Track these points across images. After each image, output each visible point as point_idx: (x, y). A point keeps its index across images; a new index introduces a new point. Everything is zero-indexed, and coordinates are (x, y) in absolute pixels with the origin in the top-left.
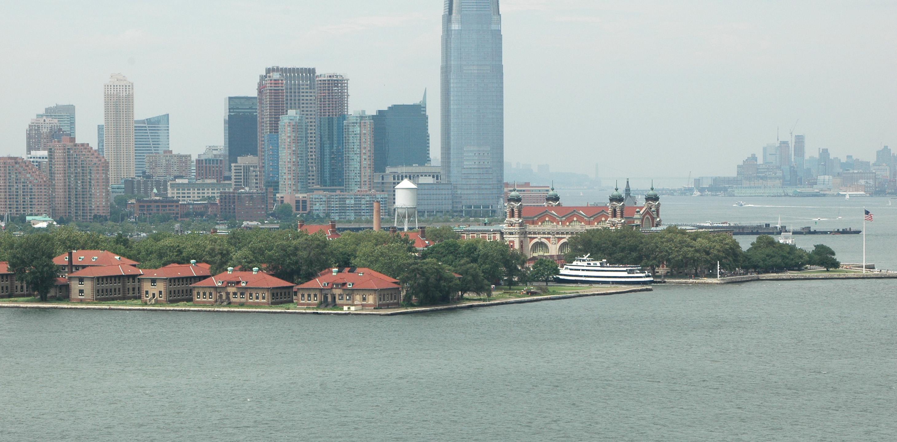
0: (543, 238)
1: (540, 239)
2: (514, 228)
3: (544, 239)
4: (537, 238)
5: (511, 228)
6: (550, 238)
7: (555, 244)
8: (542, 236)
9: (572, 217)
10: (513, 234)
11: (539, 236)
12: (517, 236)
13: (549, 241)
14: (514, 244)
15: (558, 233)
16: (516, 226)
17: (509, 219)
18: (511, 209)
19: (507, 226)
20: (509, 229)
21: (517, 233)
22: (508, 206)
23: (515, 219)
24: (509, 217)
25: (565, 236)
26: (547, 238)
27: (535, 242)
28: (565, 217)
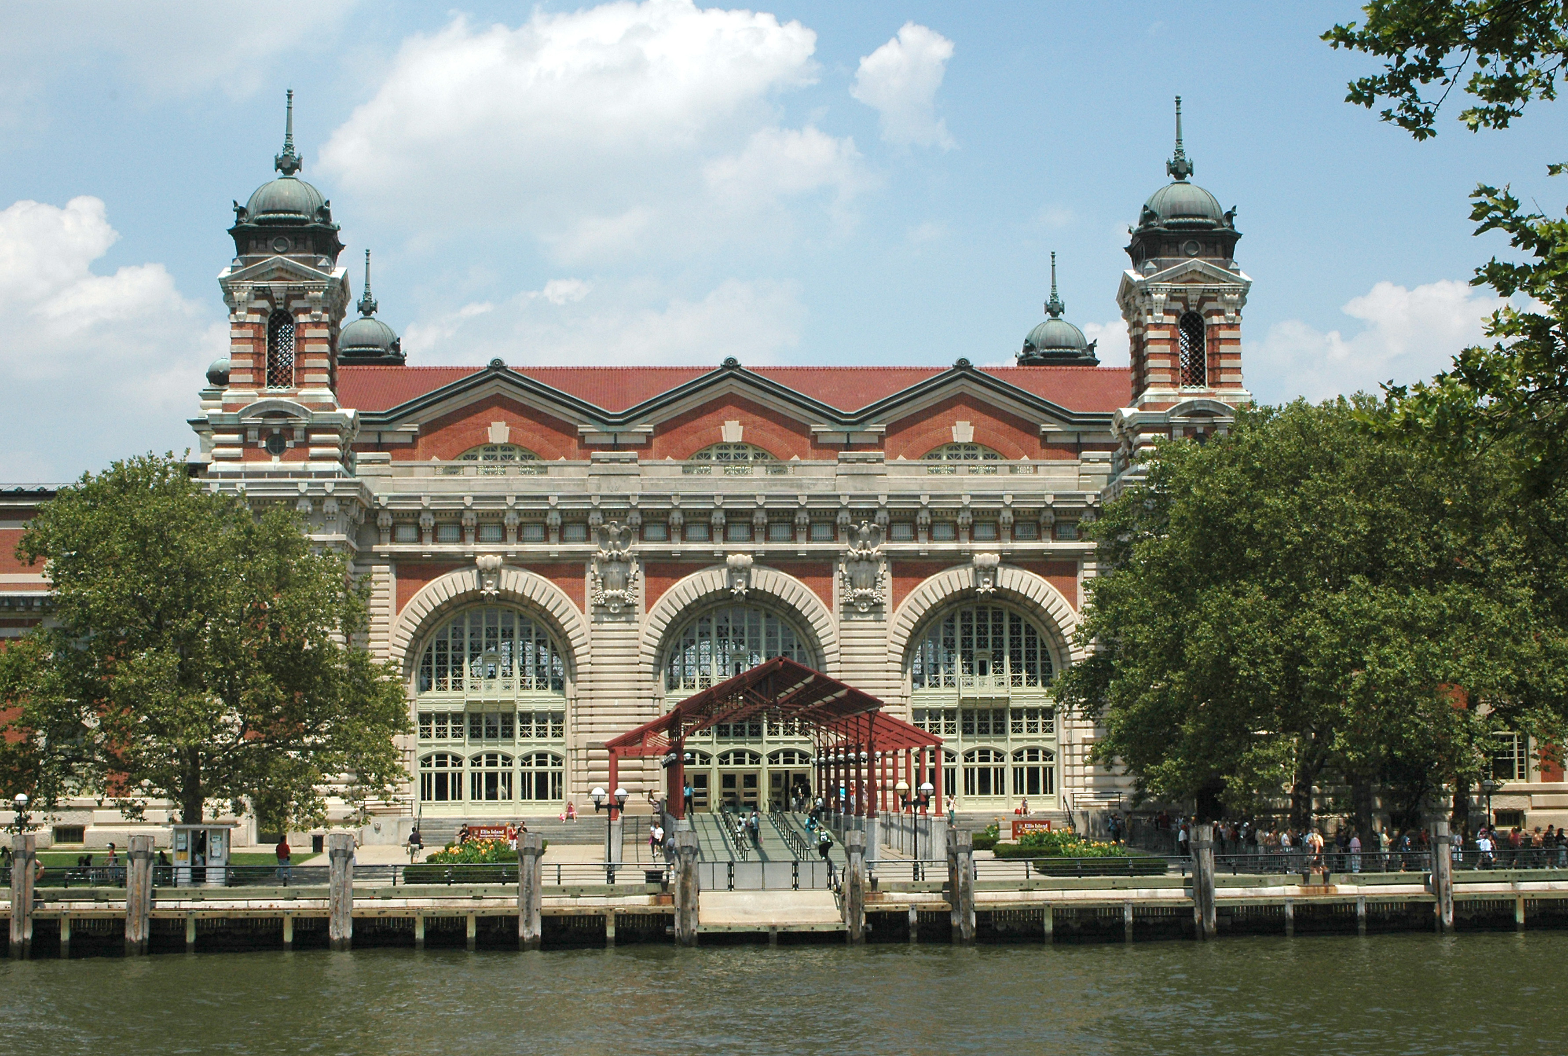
0: (520, 561)
1: (495, 572)
2: (297, 465)
3: (525, 575)
4: (467, 562)
5: (275, 463)
6: (582, 562)
7: (629, 610)
8: (513, 547)
9: (706, 420)
11: (486, 550)
13: (577, 594)
15: (653, 524)
16: (314, 451)
17: (253, 391)
18: (262, 312)
19: (238, 451)
20: (261, 474)
21: (330, 506)
22: (248, 284)
23: (304, 392)
24: (250, 378)
25: (718, 547)
26: (554, 558)
27: (450, 601)
28: (650, 417)
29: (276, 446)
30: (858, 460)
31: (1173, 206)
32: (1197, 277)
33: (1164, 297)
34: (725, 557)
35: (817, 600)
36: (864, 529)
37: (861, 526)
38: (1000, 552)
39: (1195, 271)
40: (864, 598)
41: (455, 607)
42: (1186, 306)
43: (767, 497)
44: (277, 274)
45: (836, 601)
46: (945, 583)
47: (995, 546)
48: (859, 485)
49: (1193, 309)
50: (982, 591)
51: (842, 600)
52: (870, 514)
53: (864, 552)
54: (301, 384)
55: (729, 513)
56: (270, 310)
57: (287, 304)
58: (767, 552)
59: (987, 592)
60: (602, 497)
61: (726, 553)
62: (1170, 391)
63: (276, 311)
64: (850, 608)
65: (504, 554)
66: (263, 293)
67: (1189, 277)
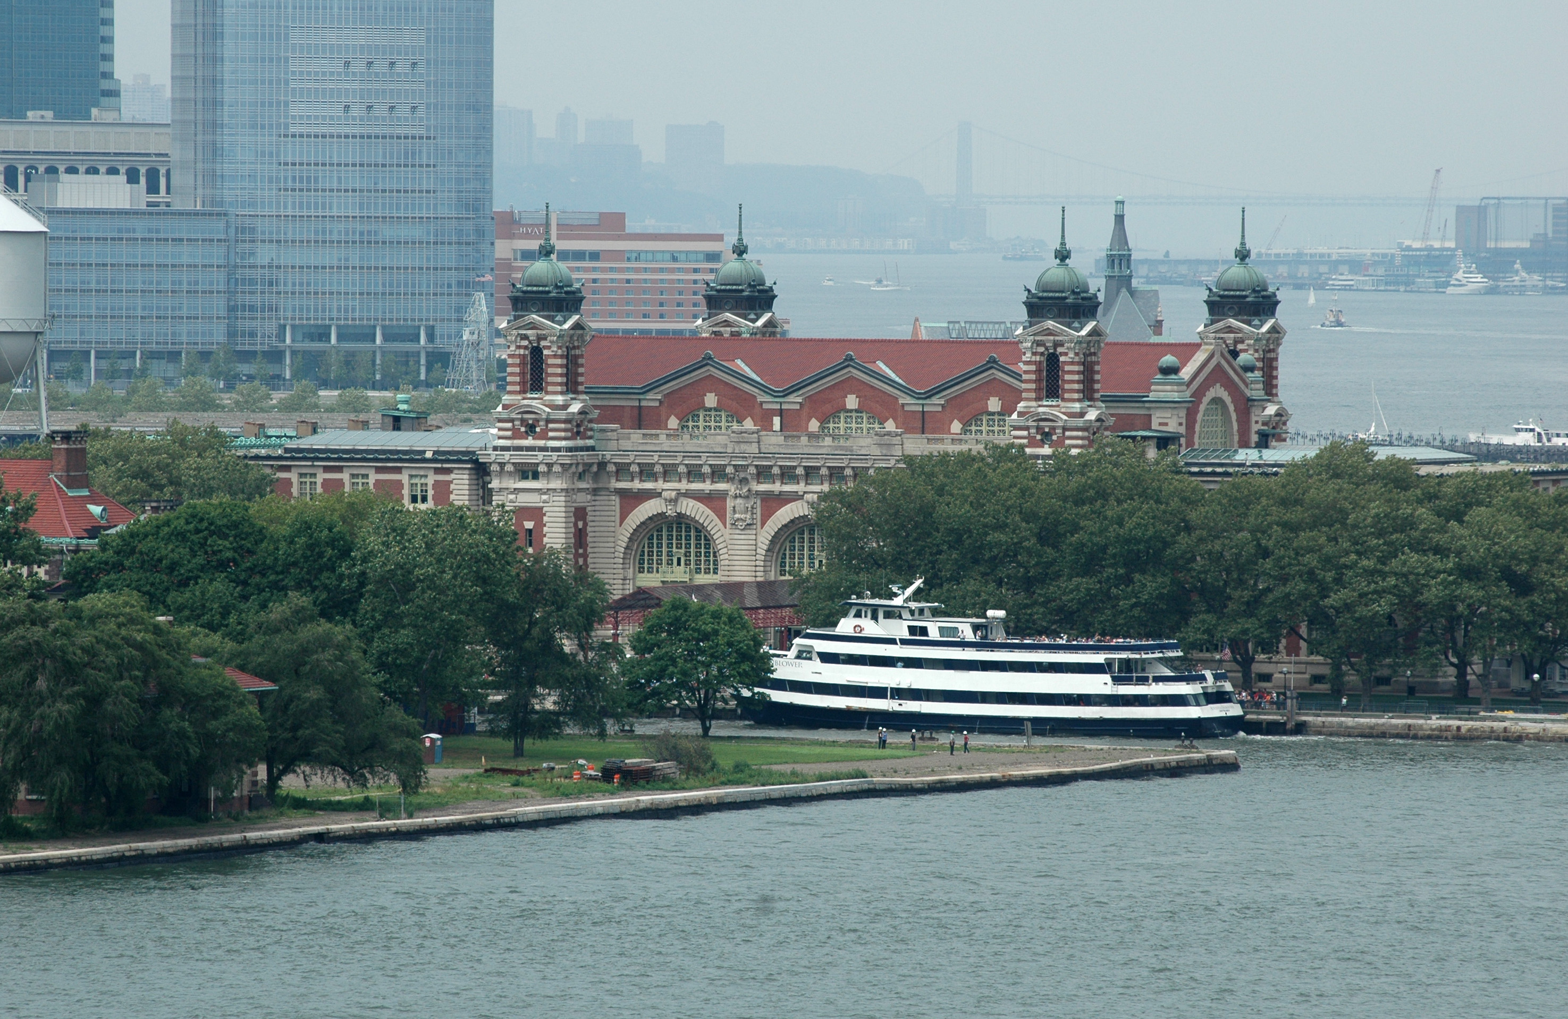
0: (688, 494)
1: (674, 501)
2: (541, 443)
4: (656, 495)
5: (529, 442)
6: (723, 496)
7: (750, 527)
8: (684, 485)
9: (835, 394)
10: (536, 476)
11: (669, 487)
12: (557, 484)
13: (722, 516)
14: (540, 524)
15: (763, 473)
16: (551, 434)
17: (519, 397)
18: (526, 348)
19: (509, 433)
20: (519, 448)
21: (557, 468)
22: (514, 332)
23: (548, 397)
24: (517, 388)
25: (800, 488)
26: (708, 494)
27: (650, 519)
28: (800, 392)
29: (530, 431)
32: (1051, 332)
33: (1030, 344)
34: (804, 496)
39: (1050, 329)
41: (654, 523)
42: (1047, 349)
43: (827, 459)
44: (532, 326)
49: (1051, 351)
54: (547, 393)
55: (807, 468)
56: (530, 346)
57: (539, 344)
60: (734, 457)
61: (805, 493)
62: (1034, 404)
63: (533, 348)
65: (679, 491)
66: (524, 337)
67: (1046, 332)
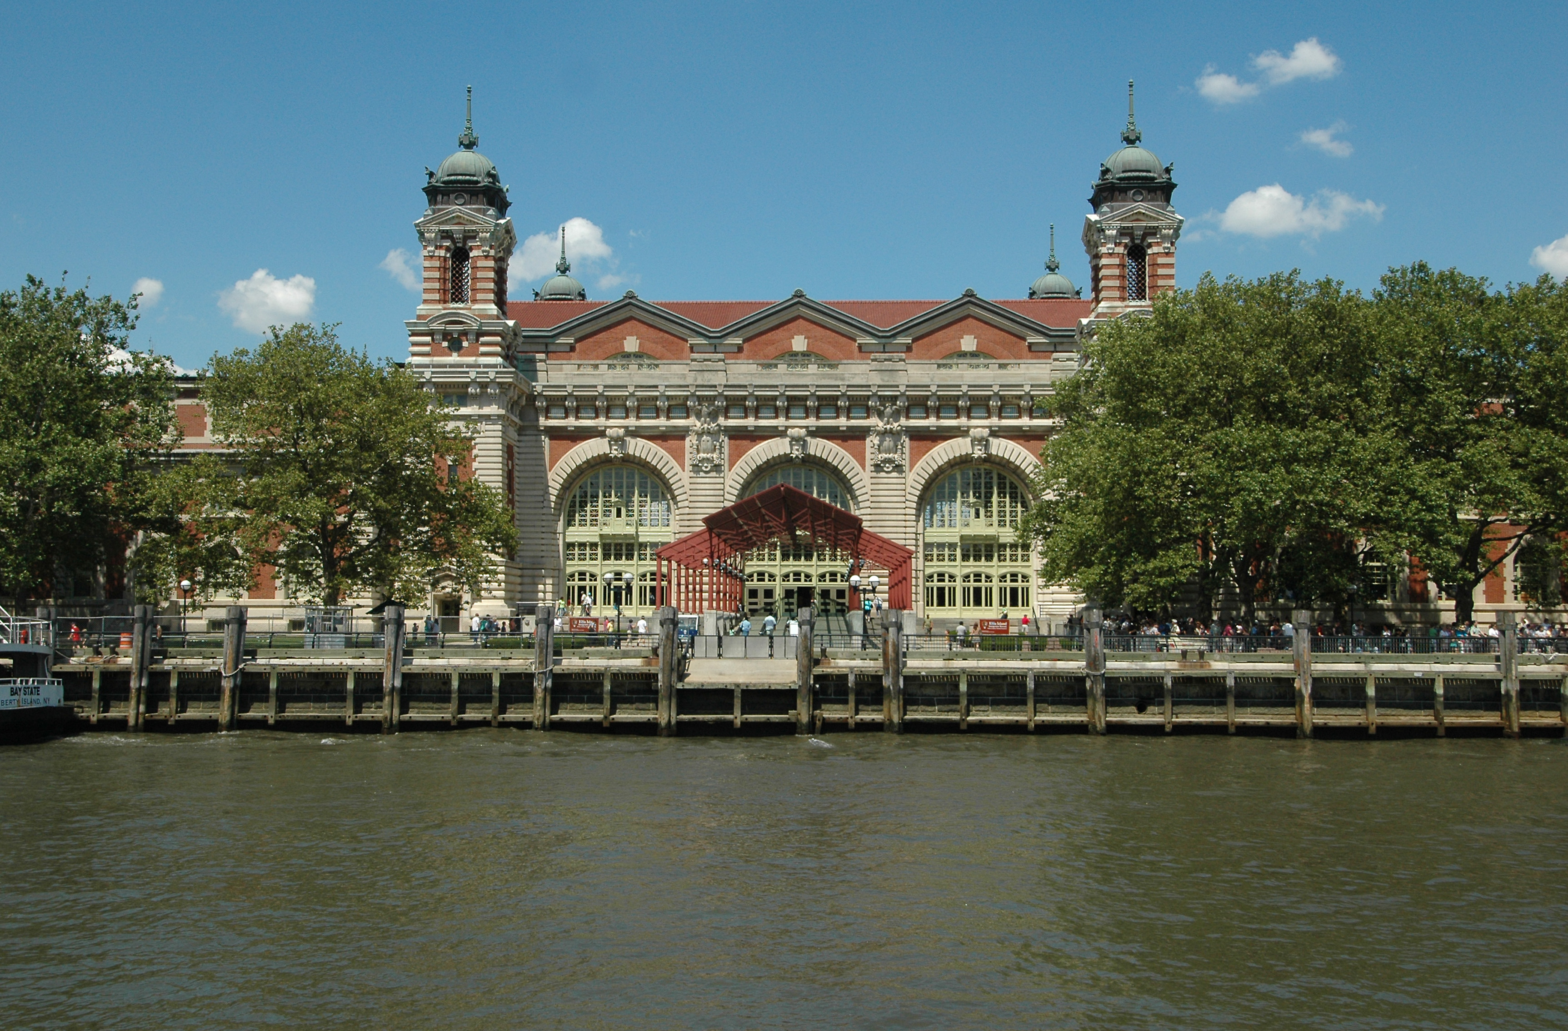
0: (636, 433)
1: (619, 441)
2: (471, 360)
4: (600, 433)
5: (454, 358)
7: (717, 468)
8: (632, 422)
10: (465, 399)
11: (615, 424)
12: (492, 410)
14: (467, 459)
15: (734, 405)
16: (483, 349)
17: (440, 307)
18: (446, 248)
19: (427, 349)
21: (493, 388)
22: (436, 228)
23: (477, 306)
24: (437, 296)
25: (781, 422)
26: (663, 431)
27: (588, 462)
28: (740, 332)
29: (455, 346)
30: (886, 360)
31: (1124, 164)
32: (1141, 217)
33: (1114, 232)
34: (786, 431)
35: (854, 463)
36: (888, 410)
37: (885, 408)
38: (990, 427)
39: (1139, 213)
40: (890, 461)
41: (592, 467)
43: (817, 386)
44: (456, 221)
45: (868, 463)
46: (949, 450)
47: (986, 422)
48: (886, 379)
49: (1137, 242)
50: (976, 456)
51: (872, 462)
52: (894, 399)
53: (888, 427)
54: (475, 301)
55: (790, 398)
56: (452, 247)
57: (465, 243)
58: (818, 427)
59: (980, 457)
60: (697, 386)
61: (787, 427)
62: (1119, 303)
63: (457, 248)
64: (878, 468)
65: (626, 428)
66: (447, 235)
67: (1135, 217)
